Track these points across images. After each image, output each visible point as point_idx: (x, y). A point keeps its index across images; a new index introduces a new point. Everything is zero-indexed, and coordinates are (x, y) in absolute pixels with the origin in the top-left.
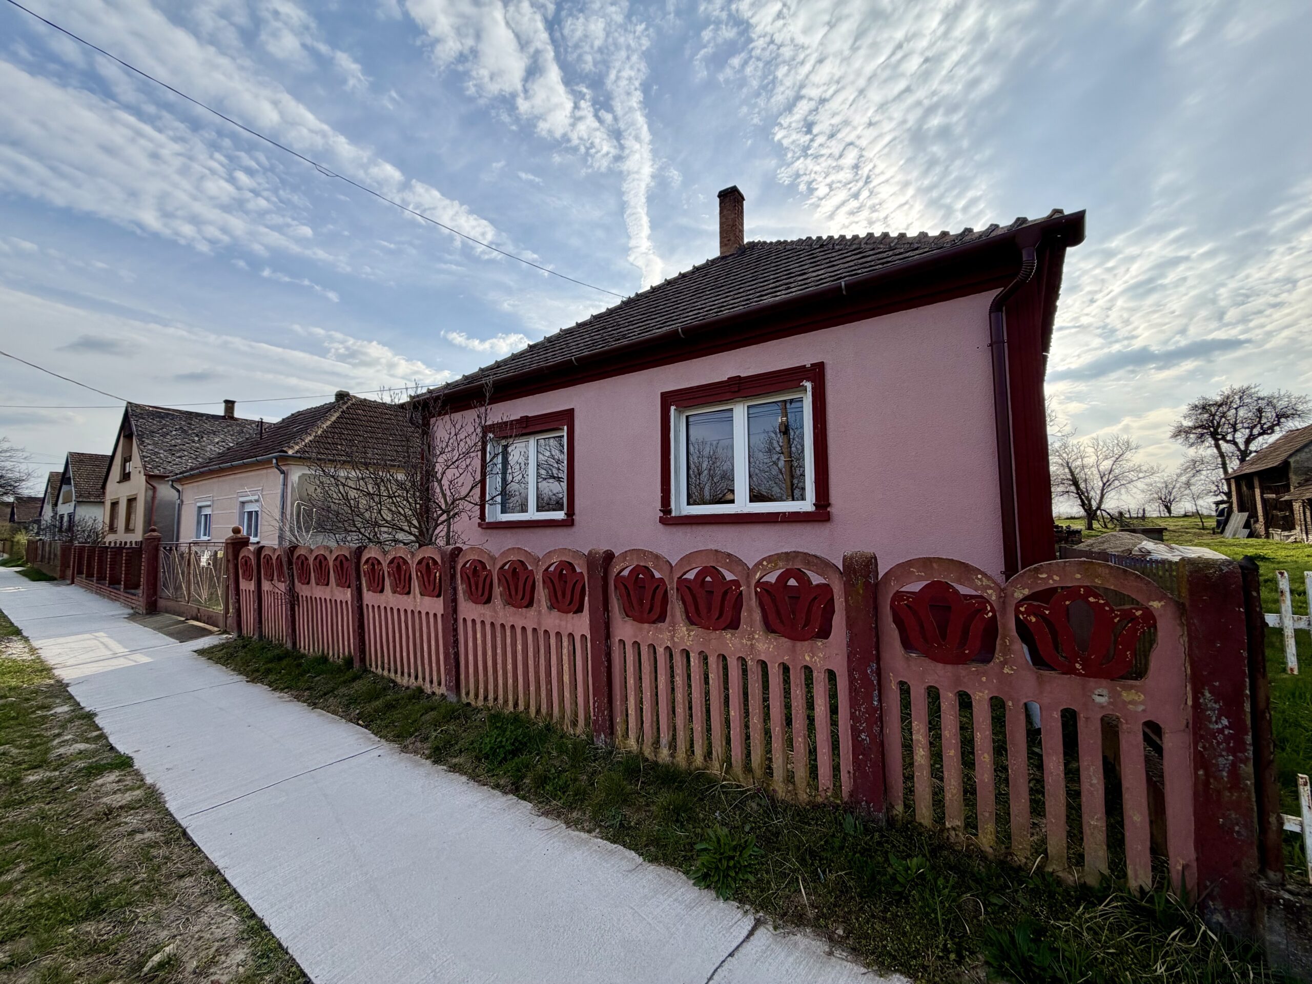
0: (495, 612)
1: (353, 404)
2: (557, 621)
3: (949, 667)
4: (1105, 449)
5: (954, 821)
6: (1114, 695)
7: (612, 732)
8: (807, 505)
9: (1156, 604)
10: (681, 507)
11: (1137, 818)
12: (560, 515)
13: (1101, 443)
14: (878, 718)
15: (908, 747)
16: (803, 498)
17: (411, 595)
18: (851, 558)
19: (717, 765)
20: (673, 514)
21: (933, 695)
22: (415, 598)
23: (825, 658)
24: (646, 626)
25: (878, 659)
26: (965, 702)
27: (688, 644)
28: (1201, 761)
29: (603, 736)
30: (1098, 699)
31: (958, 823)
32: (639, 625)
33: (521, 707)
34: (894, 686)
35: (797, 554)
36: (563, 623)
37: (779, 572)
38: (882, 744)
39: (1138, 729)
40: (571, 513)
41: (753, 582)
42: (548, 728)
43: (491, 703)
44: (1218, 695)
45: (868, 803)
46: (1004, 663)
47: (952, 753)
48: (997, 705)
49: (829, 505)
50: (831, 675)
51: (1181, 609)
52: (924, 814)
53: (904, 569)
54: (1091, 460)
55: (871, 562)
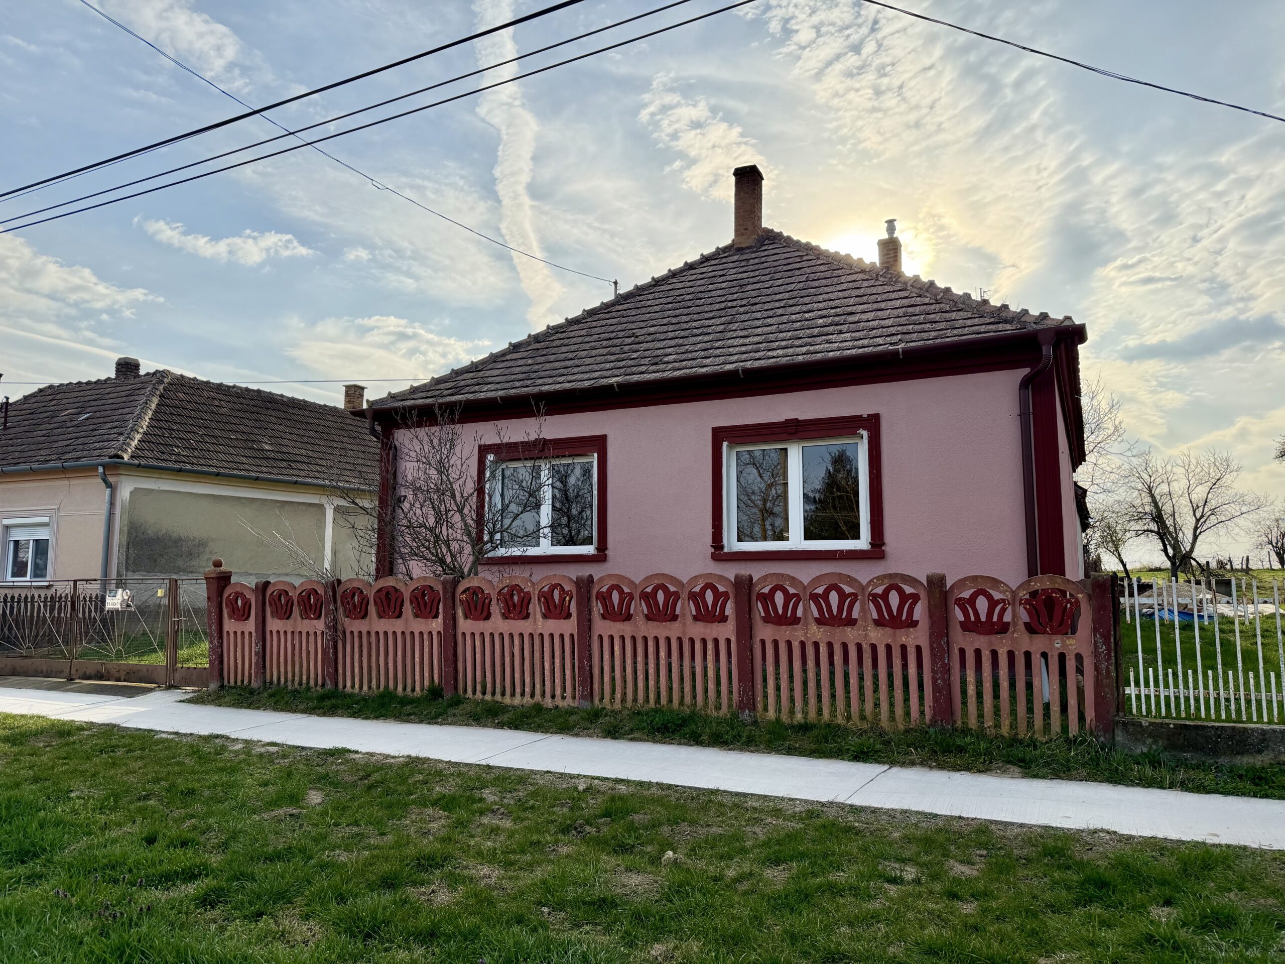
0: (636, 626)
1: (170, 384)
2: (702, 630)
3: (987, 637)
4: (1198, 470)
5: (989, 723)
6: (1063, 643)
7: (753, 708)
8: (863, 543)
9: (1080, 596)
10: (732, 543)
11: (1072, 702)
12: (588, 550)
13: (1194, 461)
14: (947, 669)
15: (964, 682)
16: (857, 536)
17: (531, 619)
18: (932, 576)
19: (840, 717)
20: (726, 550)
21: (978, 652)
22: (535, 621)
23: (915, 638)
24: (784, 627)
25: (947, 635)
26: (994, 654)
27: (818, 637)
28: (1097, 668)
29: (747, 711)
30: (1057, 645)
31: (991, 723)
32: (778, 627)
33: (664, 701)
34: (957, 652)
35: (897, 574)
36: (708, 631)
37: (884, 587)
38: (950, 685)
39: (1073, 657)
40: (602, 547)
41: (867, 593)
42: (694, 713)
43: (629, 704)
44: (1102, 636)
45: (942, 721)
46: (1014, 632)
47: (988, 685)
48: (1011, 655)
49: (884, 544)
50: (919, 649)
51: (1090, 597)
52: (973, 723)
53: (961, 583)
54: (1178, 487)
55: (942, 579)
